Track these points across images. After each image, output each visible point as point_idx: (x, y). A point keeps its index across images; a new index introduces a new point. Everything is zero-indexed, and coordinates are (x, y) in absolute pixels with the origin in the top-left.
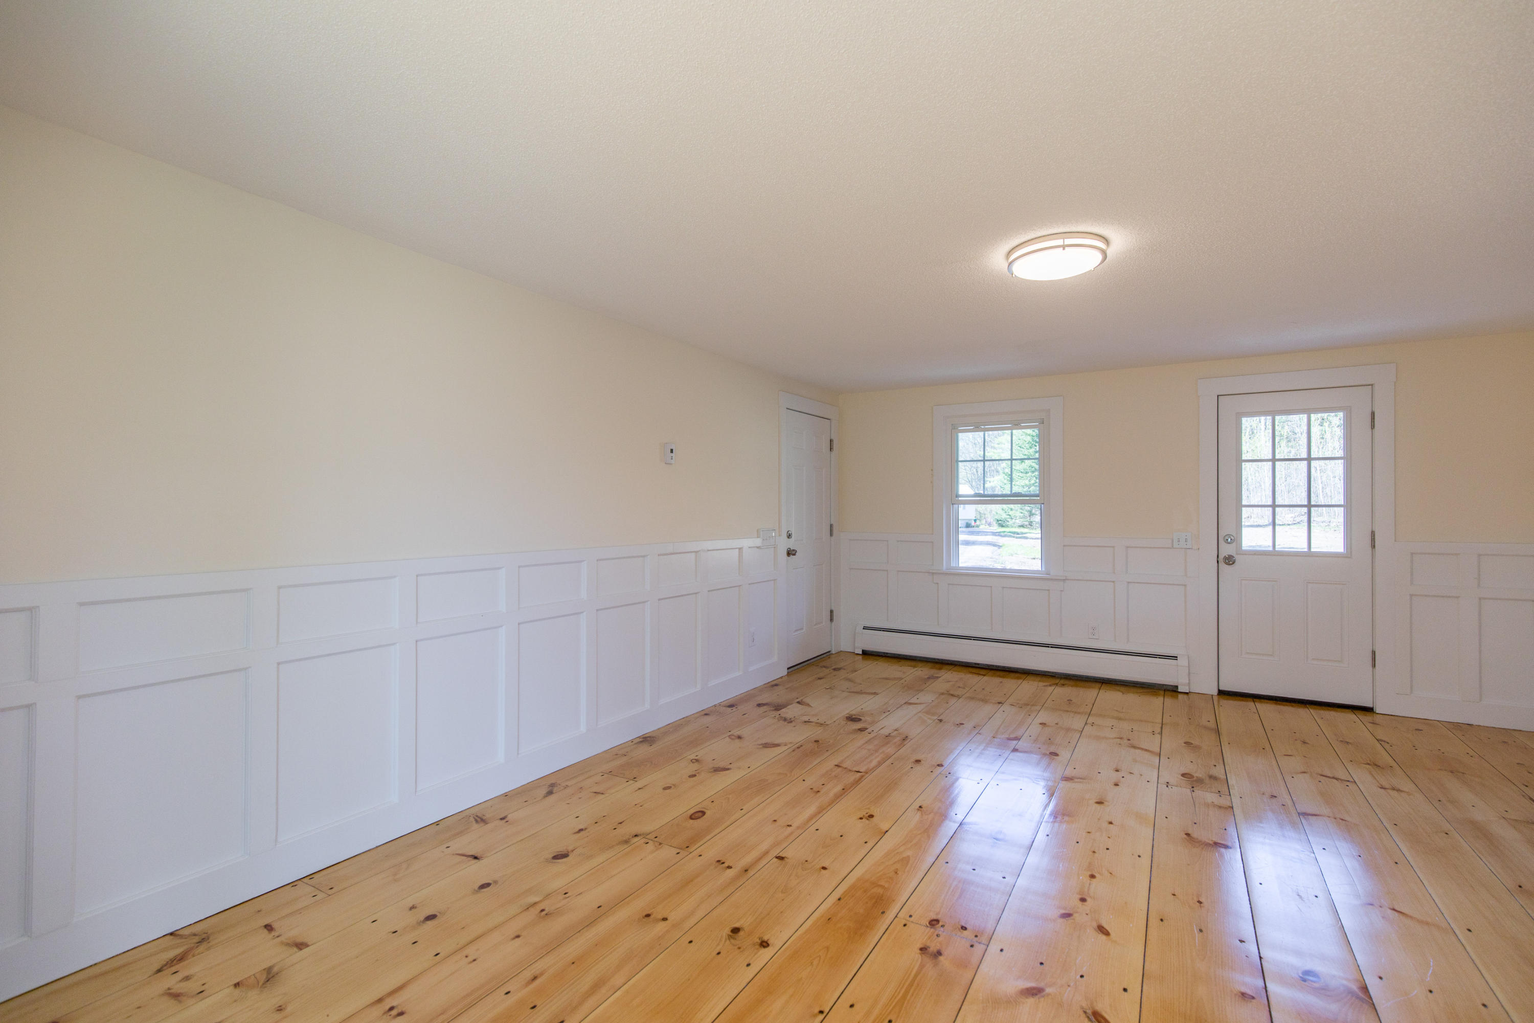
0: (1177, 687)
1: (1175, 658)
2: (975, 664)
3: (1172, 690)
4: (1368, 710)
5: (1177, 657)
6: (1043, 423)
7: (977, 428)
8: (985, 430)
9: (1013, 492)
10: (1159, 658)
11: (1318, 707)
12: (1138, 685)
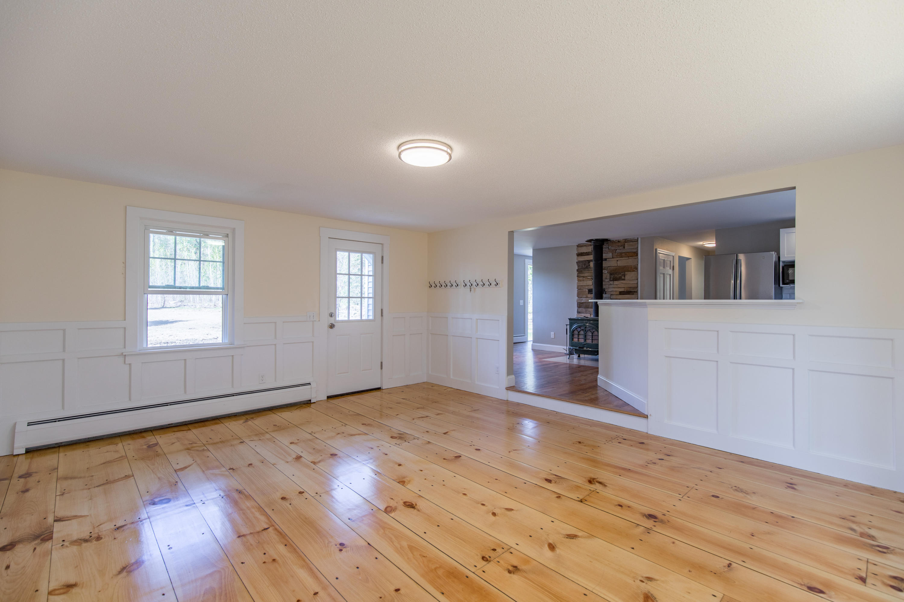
0: (310, 400)
1: (309, 384)
2: (169, 424)
3: (308, 403)
4: (379, 389)
5: (310, 383)
6: (228, 237)
7: (170, 232)
8: (176, 235)
9: (201, 285)
10: (301, 386)
11: (358, 394)
12: (289, 406)
